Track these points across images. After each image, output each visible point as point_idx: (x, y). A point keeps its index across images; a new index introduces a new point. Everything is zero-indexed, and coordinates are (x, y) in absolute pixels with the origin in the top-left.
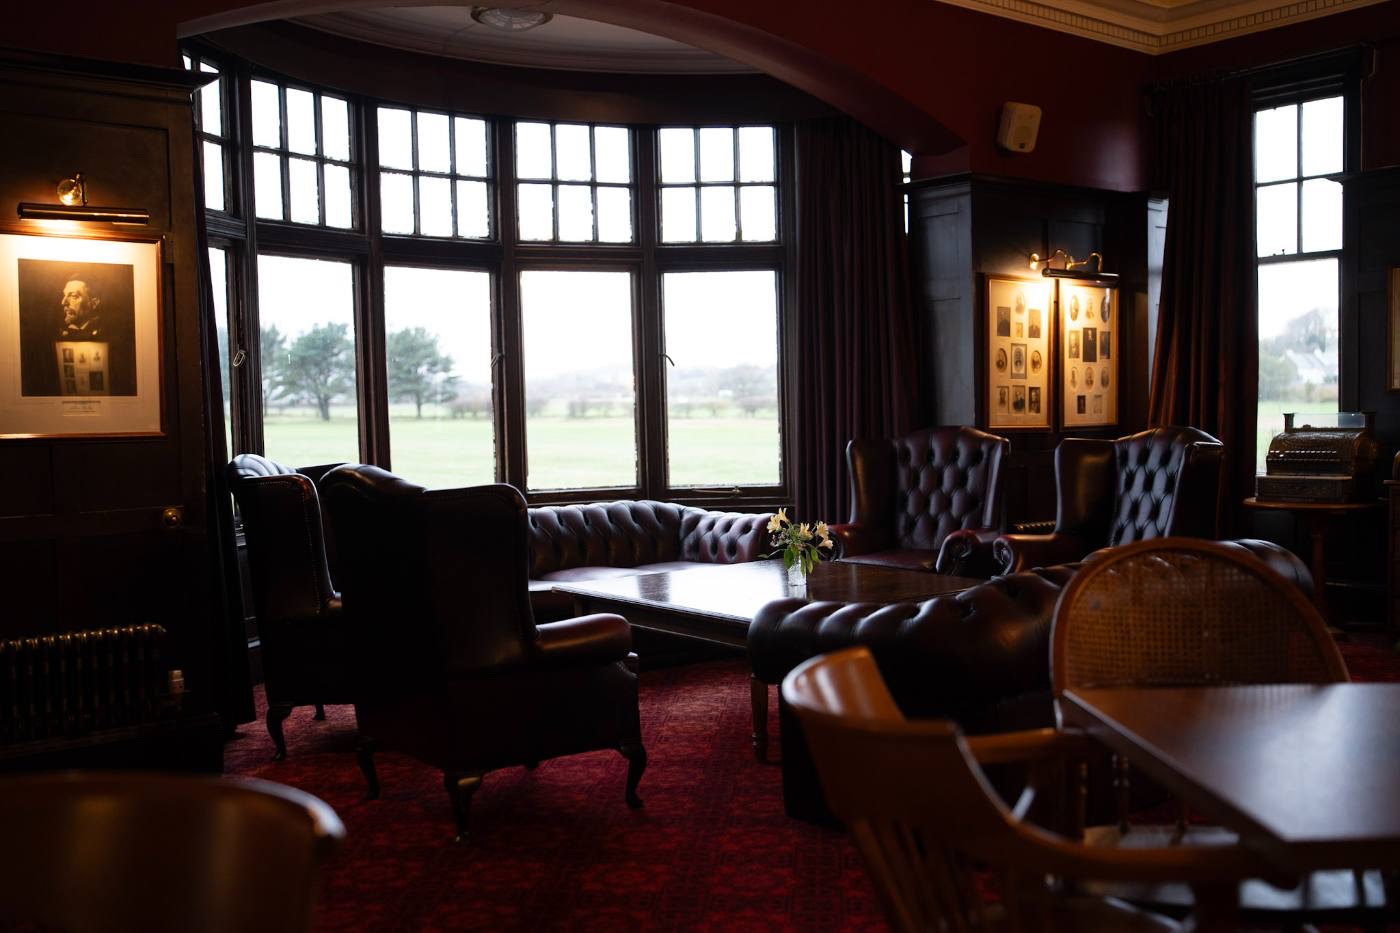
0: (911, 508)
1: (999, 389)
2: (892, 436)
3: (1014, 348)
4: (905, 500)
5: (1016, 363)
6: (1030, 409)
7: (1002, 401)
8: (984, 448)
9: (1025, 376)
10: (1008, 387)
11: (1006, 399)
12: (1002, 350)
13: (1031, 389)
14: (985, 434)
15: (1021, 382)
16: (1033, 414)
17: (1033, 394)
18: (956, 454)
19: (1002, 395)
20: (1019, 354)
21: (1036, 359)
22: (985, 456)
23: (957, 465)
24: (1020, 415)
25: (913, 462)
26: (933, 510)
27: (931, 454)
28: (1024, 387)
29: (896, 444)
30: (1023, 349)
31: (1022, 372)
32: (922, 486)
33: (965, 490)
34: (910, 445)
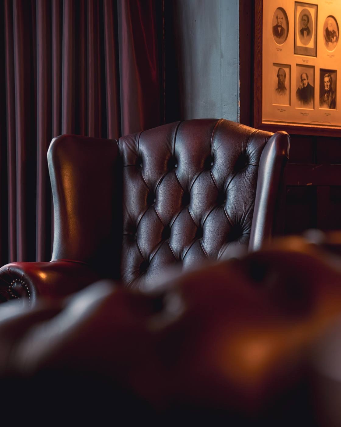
0: (144, 243)
1: (277, 69)
2: (119, 135)
3: (300, 9)
4: (134, 227)
5: (302, 32)
6: (322, 102)
7: (281, 87)
8: (251, 150)
9: (314, 53)
10: (289, 66)
11: (287, 83)
12: (281, 9)
13: (323, 72)
14: (254, 130)
15: (310, 60)
16: (325, 108)
17: (326, 79)
18: (211, 159)
19: (281, 76)
20: (306, 19)
21: (330, 29)
22: (253, 161)
23: (211, 175)
24: (308, 109)
25: (148, 172)
26: (175, 244)
27: (174, 160)
28: (313, 67)
29: (123, 146)
30: (312, 11)
31: (311, 45)
32: (160, 208)
33: (225, 212)
34: (143, 148)
